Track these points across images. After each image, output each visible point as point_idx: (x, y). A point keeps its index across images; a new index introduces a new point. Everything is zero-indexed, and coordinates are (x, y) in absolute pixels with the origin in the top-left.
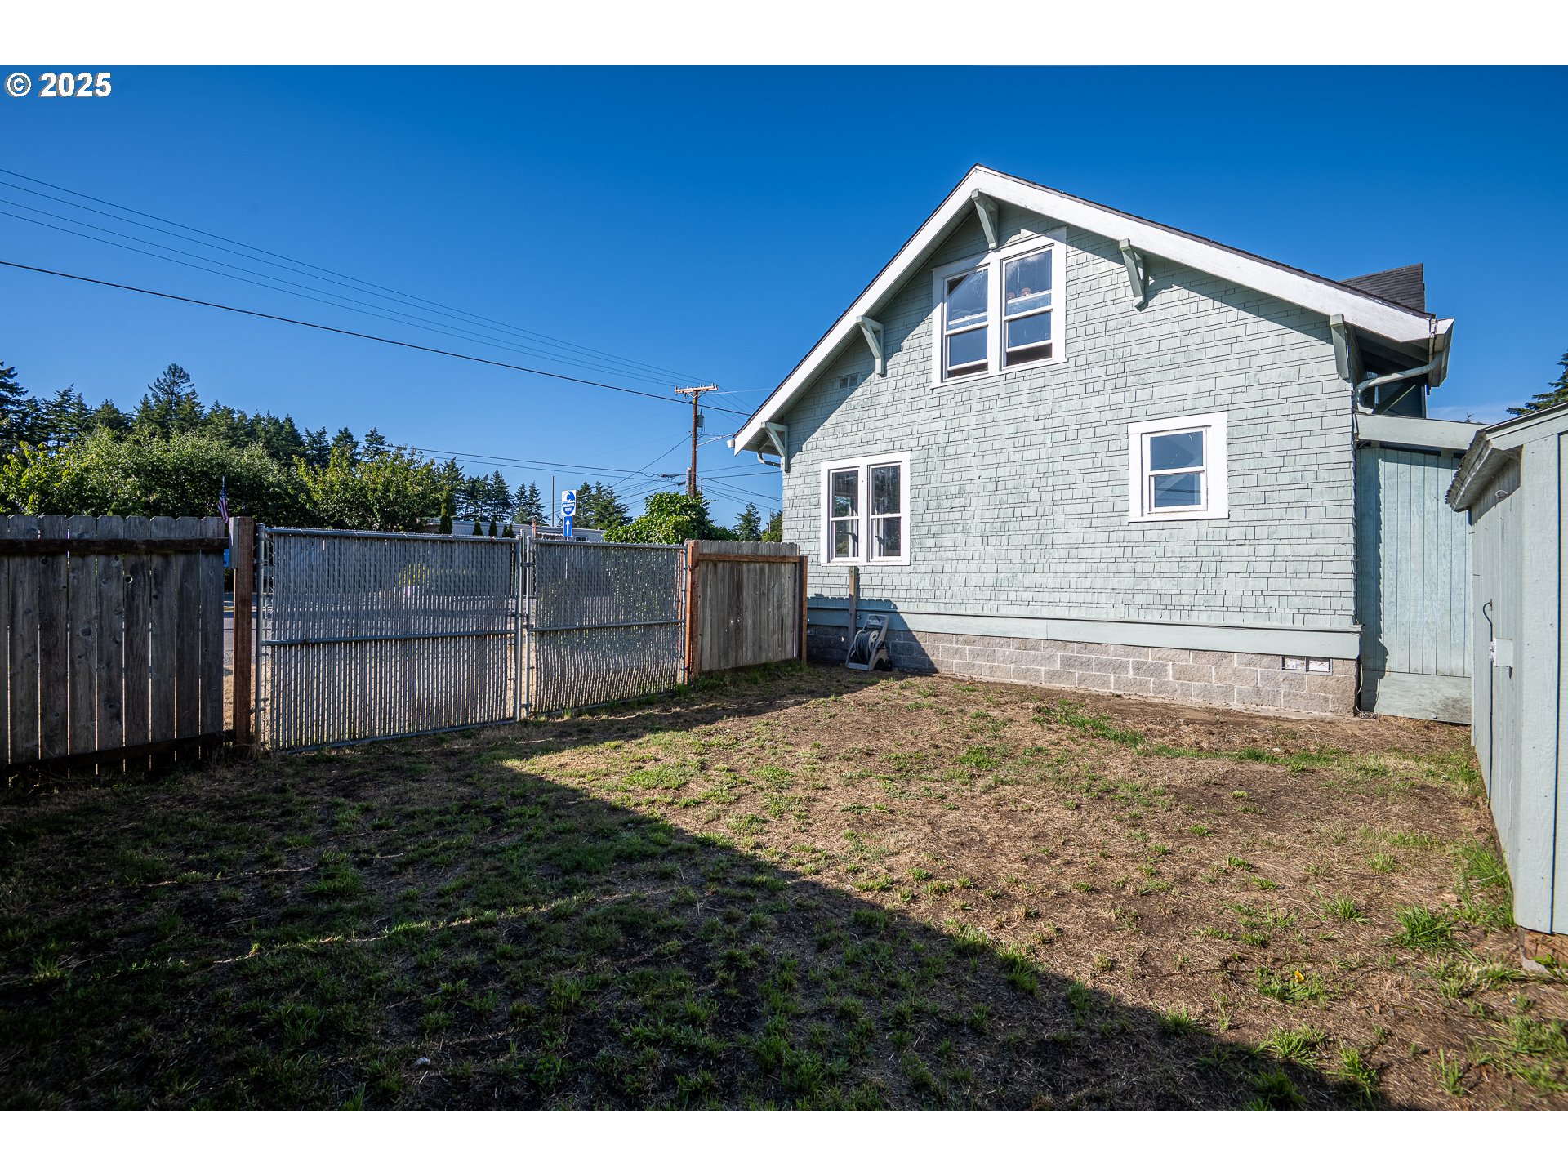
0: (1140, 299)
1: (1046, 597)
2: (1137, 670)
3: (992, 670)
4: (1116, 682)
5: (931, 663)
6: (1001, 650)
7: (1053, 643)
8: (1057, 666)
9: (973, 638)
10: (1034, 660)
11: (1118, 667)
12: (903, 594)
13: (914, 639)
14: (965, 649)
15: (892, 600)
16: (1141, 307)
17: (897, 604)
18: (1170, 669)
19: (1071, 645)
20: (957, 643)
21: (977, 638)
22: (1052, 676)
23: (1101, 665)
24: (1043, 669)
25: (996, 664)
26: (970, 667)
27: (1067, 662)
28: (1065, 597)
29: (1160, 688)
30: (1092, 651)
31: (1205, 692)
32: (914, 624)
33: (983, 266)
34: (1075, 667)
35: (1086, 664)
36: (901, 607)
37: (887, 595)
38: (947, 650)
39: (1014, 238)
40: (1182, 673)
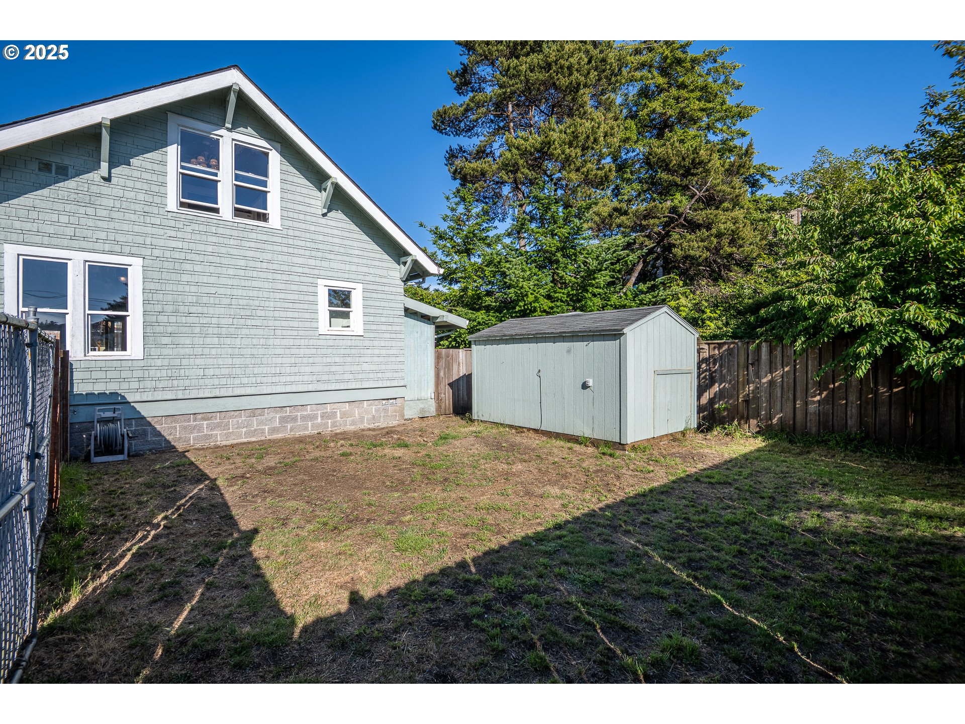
0: (325, 211)
1: (270, 380)
2: (322, 417)
3: (227, 436)
4: (312, 426)
5: (168, 442)
6: (235, 420)
7: (273, 409)
8: (277, 424)
9: (210, 415)
10: (260, 423)
11: (313, 417)
12: (135, 385)
13: (149, 424)
14: (203, 424)
15: (119, 392)
16: (324, 215)
17: (126, 396)
18: (338, 413)
19: (285, 409)
20: (195, 420)
21: (214, 415)
22: (273, 430)
23: (304, 418)
24: (267, 427)
25: (231, 431)
26: (208, 437)
27: (283, 420)
28: (283, 379)
29: (333, 425)
30: (298, 411)
31: (353, 423)
32: (145, 411)
33: (216, 135)
34: (287, 422)
35: (294, 419)
36: (130, 398)
37: (111, 388)
38: (185, 428)
39: (241, 129)
40: (344, 415)
